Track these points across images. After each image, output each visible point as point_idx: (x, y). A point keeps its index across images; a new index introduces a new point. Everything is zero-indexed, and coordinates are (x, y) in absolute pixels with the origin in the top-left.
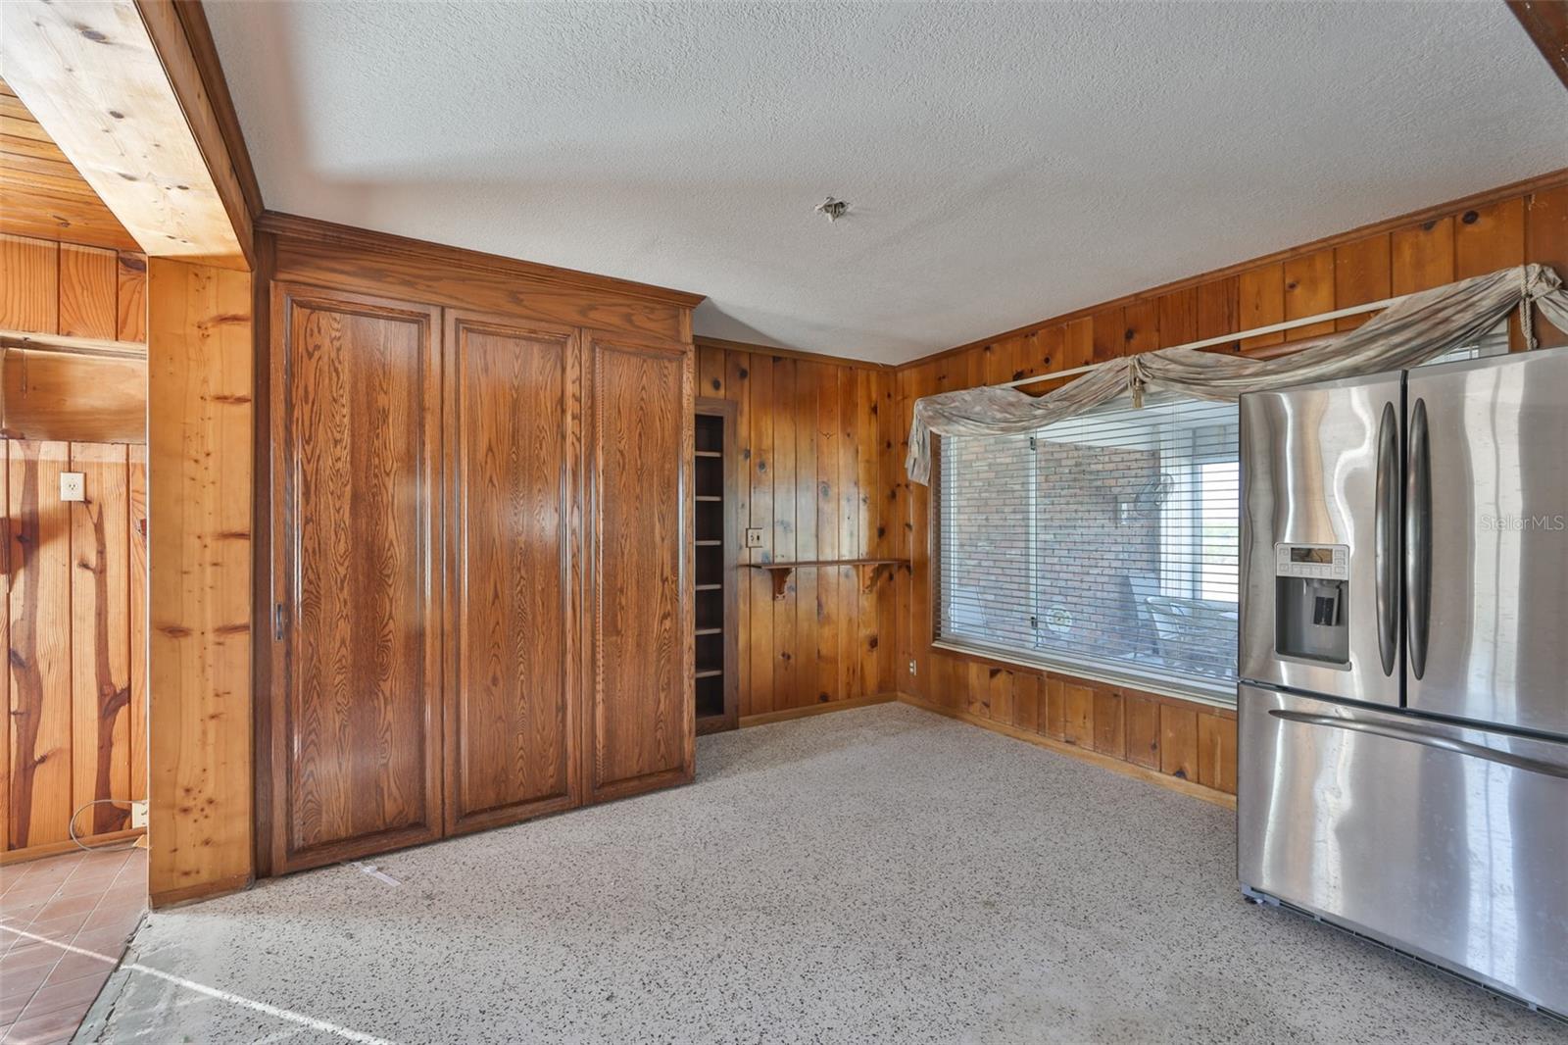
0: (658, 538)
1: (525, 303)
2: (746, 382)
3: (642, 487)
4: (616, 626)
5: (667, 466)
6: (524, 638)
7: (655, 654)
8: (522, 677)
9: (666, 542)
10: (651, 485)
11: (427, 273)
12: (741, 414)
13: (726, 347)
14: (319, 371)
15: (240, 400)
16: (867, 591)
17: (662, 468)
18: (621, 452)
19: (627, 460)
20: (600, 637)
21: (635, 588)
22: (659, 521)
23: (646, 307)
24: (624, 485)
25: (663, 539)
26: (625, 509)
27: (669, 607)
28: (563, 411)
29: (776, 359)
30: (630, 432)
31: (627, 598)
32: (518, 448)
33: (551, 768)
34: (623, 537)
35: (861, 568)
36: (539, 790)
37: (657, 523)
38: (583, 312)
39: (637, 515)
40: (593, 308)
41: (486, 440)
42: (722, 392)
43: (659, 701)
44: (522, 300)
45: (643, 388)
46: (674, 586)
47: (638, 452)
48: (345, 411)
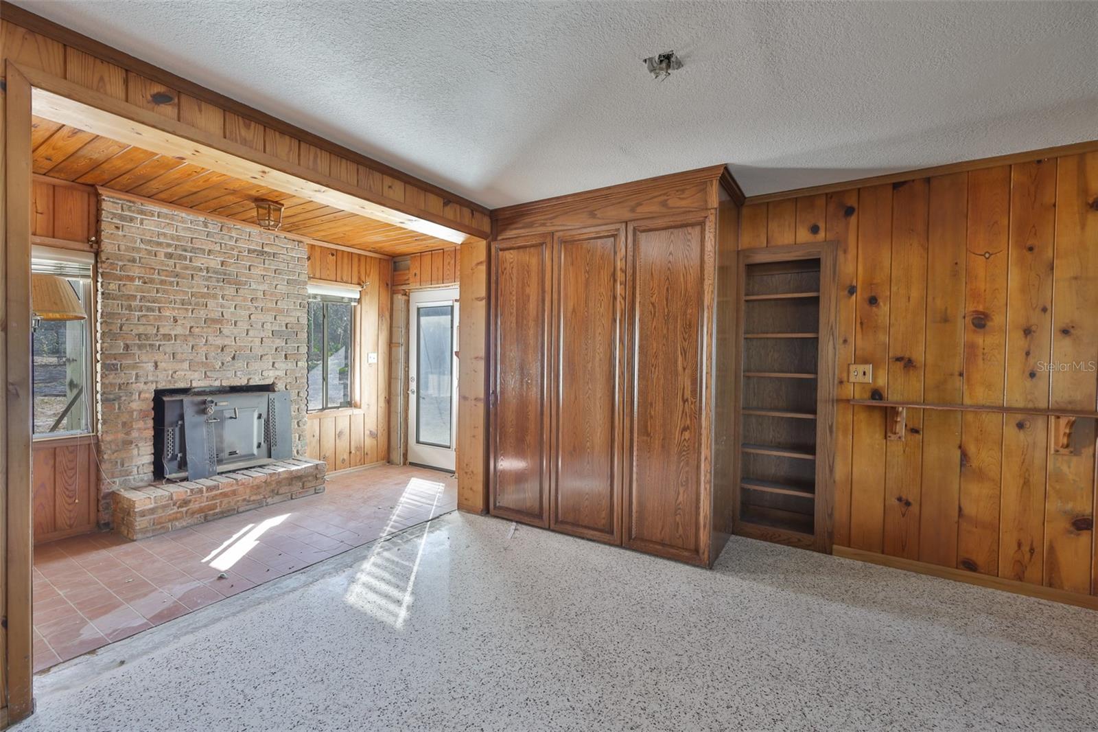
0: (680, 368)
1: (598, 216)
2: (853, 219)
3: (668, 329)
4: (647, 430)
5: (689, 311)
6: (589, 426)
7: (676, 457)
8: (588, 450)
9: (686, 371)
10: (676, 327)
11: (552, 215)
12: (845, 252)
13: (827, 191)
14: (506, 279)
15: (481, 300)
16: (1063, 451)
17: (685, 313)
18: (653, 304)
19: (657, 310)
20: (635, 435)
21: (661, 405)
22: (682, 354)
23: (677, 191)
24: (655, 327)
25: (684, 369)
26: (655, 345)
27: (688, 422)
28: (615, 281)
29: (896, 186)
30: (660, 288)
31: (655, 411)
32: (588, 309)
33: (604, 512)
34: (653, 366)
35: (1052, 419)
36: (596, 524)
37: (680, 356)
38: (633, 210)
39: (664, 349)
40: (640, 204)
41: (572, 304)
42: (821, 235)
43: (679, 494)
44: (596, 215)
45: (671, 253)
46: (693, 406)
47: (665, 303)
48: (514, 298)
